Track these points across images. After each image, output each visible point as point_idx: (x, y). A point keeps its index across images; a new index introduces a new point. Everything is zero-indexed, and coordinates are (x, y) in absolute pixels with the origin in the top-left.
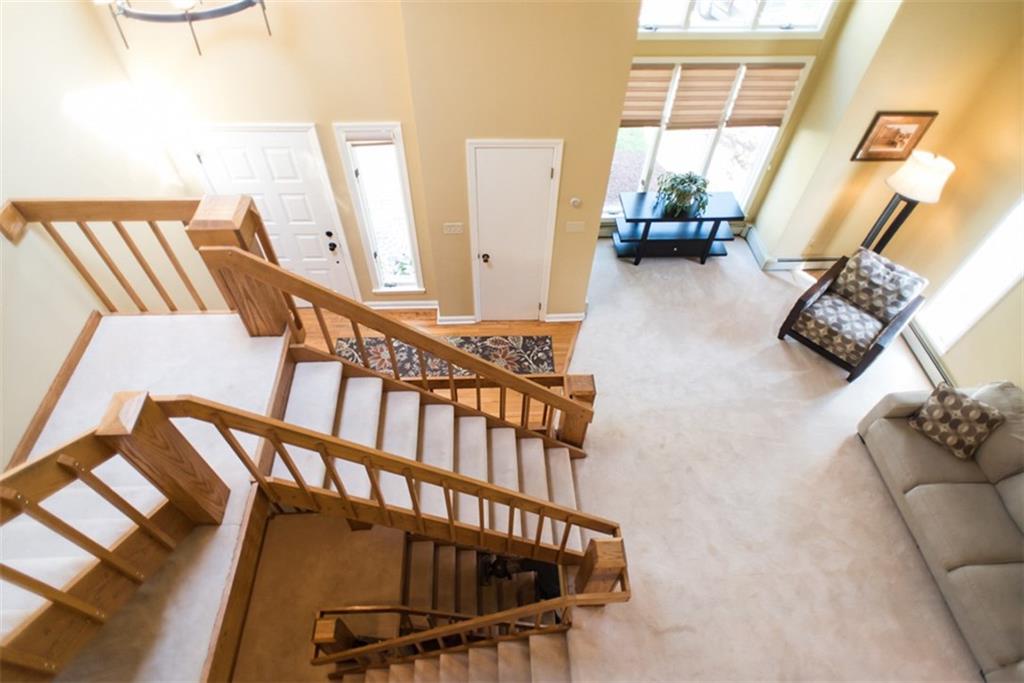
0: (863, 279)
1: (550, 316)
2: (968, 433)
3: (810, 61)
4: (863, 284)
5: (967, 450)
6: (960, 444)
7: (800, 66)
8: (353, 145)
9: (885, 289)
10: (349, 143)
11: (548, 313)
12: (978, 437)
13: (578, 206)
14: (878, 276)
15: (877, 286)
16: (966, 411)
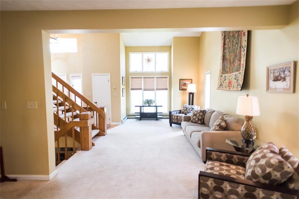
0: (185, 108)
1: (112, 123)
2: (199, 116)
3: (168, 76)
4: (185, 109)
5: (201, 120)
6: (199, 119)
7: (167, 78)
8: (73, 79)
9: (189, 108)
10: (72, 78)
11: (112, 122)
12: (202, 116)
13: (115, 89)
14: (188, 106)
15: (188, 108)
16: (197, 112)
